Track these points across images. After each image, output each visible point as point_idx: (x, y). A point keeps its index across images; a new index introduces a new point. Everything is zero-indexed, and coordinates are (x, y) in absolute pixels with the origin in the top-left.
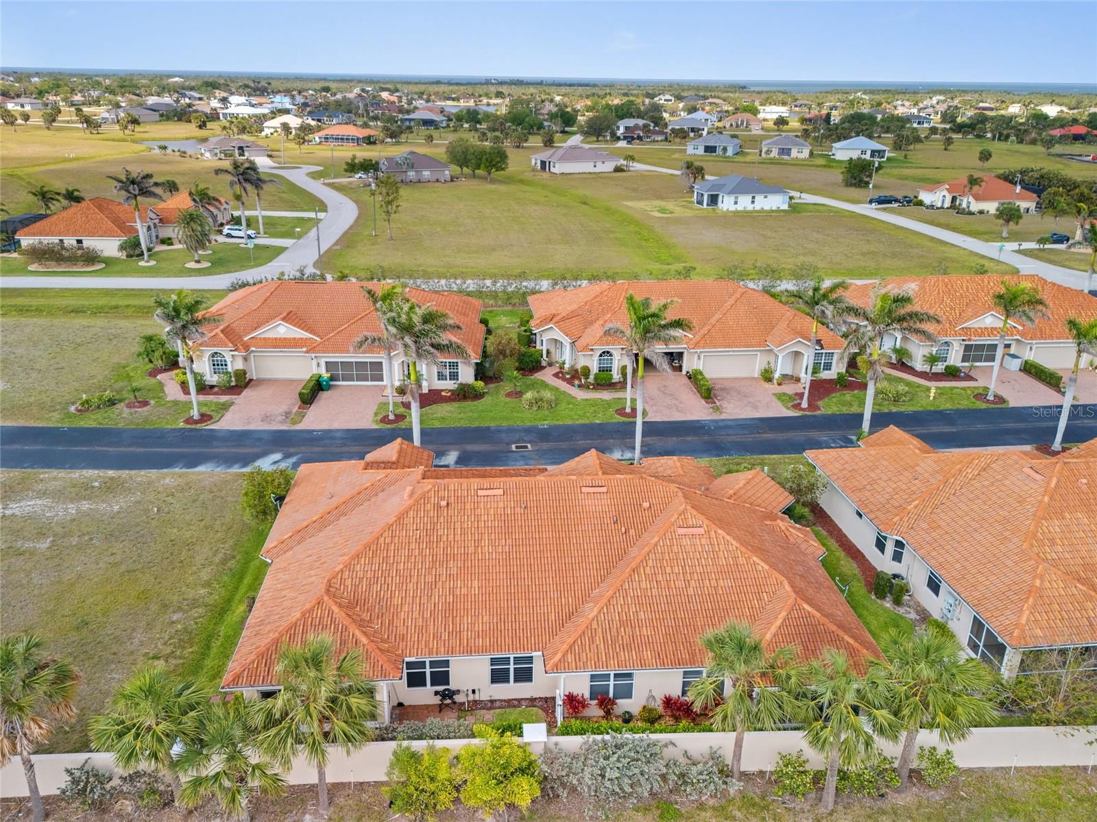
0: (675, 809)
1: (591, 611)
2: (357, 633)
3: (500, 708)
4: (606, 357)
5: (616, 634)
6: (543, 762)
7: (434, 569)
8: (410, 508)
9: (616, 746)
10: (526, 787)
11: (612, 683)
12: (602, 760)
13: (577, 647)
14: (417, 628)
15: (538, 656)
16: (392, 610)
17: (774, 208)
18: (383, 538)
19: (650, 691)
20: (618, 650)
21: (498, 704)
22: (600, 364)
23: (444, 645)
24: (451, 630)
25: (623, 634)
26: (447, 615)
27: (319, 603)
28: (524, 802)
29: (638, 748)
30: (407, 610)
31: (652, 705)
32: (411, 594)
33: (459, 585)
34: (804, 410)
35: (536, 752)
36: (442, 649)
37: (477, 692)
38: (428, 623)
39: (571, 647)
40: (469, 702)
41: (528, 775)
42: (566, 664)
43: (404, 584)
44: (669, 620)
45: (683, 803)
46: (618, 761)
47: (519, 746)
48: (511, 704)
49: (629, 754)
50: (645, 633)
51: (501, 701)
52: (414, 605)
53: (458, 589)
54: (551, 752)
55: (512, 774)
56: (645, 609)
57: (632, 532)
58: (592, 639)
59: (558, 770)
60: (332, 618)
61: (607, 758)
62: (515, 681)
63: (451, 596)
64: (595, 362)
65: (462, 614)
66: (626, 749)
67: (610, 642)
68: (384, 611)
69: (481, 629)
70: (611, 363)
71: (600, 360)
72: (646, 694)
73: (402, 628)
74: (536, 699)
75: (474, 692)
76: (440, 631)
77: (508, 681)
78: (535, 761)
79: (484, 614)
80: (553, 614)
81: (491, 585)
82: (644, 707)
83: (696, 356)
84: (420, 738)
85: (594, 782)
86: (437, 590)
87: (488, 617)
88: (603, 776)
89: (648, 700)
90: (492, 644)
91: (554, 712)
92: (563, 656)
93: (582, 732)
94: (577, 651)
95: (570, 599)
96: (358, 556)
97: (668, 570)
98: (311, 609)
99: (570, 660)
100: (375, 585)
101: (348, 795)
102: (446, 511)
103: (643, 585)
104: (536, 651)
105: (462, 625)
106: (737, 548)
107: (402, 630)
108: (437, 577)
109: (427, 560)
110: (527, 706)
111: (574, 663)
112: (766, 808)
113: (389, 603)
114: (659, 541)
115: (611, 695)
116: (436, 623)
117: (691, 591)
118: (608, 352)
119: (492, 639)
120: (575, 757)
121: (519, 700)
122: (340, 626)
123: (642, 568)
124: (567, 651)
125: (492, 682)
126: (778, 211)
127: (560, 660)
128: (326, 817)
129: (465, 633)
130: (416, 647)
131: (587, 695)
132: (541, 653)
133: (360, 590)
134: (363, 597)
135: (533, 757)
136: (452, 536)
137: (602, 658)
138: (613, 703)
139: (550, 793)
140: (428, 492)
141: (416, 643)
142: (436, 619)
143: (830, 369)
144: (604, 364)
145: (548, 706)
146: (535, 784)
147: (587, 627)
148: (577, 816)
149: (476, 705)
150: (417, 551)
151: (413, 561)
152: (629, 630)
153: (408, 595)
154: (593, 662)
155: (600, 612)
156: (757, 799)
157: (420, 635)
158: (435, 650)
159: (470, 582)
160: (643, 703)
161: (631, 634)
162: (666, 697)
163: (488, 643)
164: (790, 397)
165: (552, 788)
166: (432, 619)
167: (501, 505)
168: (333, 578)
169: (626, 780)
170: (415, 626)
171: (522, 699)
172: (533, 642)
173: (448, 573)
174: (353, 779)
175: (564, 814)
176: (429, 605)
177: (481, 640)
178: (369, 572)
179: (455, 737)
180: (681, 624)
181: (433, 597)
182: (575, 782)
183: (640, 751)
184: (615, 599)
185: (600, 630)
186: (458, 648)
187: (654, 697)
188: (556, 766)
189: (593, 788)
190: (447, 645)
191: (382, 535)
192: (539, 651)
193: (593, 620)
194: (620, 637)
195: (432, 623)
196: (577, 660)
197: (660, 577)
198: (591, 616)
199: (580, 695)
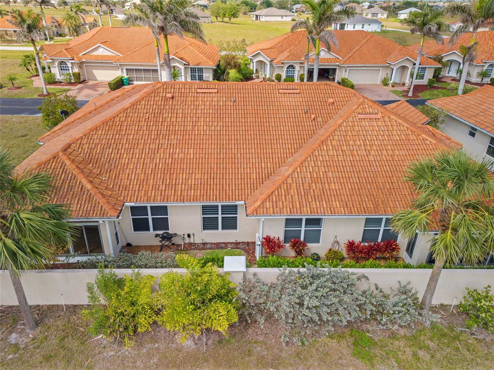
0: (369, 337)
1: (286, 171)
2: (84, 181)
3: (210, 249)
4: (291, 69)
5: (308, 188)
6: (241, 290)
7: (158, 140)
8: (143, 98)
9: (312, 277)
10: (223, 313)
11: (303, 229)
12: (299, 289)
13: (274, 197)
14: (139, 180)
15: (241, 205)
16: (119, 167)
17: (373, 31)
18: (118, 118)
19: (336, 237)
20: (310, 200)
21: (208, 246)
22: (287, 73)
23: (161, 194)
24: (168, 183)
25: (314, 188)
26: (166, 172)
27: (55, 158)
28: (222, 327)
29: (335, 279)
30: (131, 167)
31: (336, 248)
32: (137, 157)
33: (177, 152)
34: (410, 97)
35: (236, 281)
36: (159, 197)
37: (192, 236)
38: (149, 178)
39: (269, 196)
40: (185, 244)
41: (226, 301)
42: (265, 209)
43: (132, 150)
44: (354, 178)
45: (374, 332)
46: (316, 290)
47: (219, 276)
48: (218, 246)
49: (326, 284)
50: (334, 188)
51: (212, 244)
52: (139, 165)
53: (177, 154)
54: (250, 282)
55: (210, 300)
56: (333, 170)
57: (319, 119)
58: (288, 191)
59: (256, 298)
60: (64, 169)
61: (304, 287)
62: (223, 228)
63: (170, 159)
64: (285, 71)
65: (178, 172)
66: (323, 279)
67: (303, 194)
68: (113, 167)
69: (193, 183)
70: (294, 73)
71: (287, 71)
72: (332, 240)
73: (126, 180)
74: (239, 243)
75: (189, 236)
76: (158, 183)
77: (217, 228)
78: (234, 289)
79: (197, 172)
80: (255, 174)
81: (204, 152)
82: (330, 250)
83: (344, 69)
84: (128, 267)
85: (292, 310)
86: (159, 154)
87: (200, 175)
88: (301, 305)
89: (333, 245)
90: (202, 194)
91: (254, 252)
92: (263, 203)
93: (278, 265)
94: (274, 200)
95: (269, 164)
96: (96, 128)
97: (351, 143)
98: (46, 162)
99: (268, 207)
100: (108, 149)
101: (60, 316)
102: (171, 102)
103: (331, 153)
104: (239, 200)
105: (178, 180)
106: (407, 128)
107: (126, 182)
108: (160, 145)
109: (153, 133)
110: (232, 248)
111: (271, 209)
112: (456, 338)
113: (117, 162)
114: (343, 123)
115: (302, 239)
116: (156, 178)
117: (371, 158)
118: (292, 66)
119: (202, 191)
120: (273, 286)
121: (226, 244)
122: (70, 175)
123: (329, 141)
124: (266, 199)
125: (204, 229)
126: (376, 32)
127: (259, 206)
128: (31, 336)
129: (180, 186)
130: (136, 194)
131: (282, 238)
132: (243, 202)
133: (94, 152)
134: (96, 157)
135: (232, 286)
136: (175, 118)
137: (296, 206)
138: (304, 245)
139: (248, 319)
140: (158, 89)
141: (137, 192)
142: (156, 175)
143: (423, 79)
144: (289, 73)
145: (249, 248)
146: (233, 311)
147: (283, 182)
148: (273, 341)
149: (190, 247)
150: (145, 127)
151: (141, 133)
152: (319, 186)
153: (134, 157)
154: (288, 209)
155: (294, 171)
156: (446, 330)
157: (141, 186)
158: (152, 197)
159: (186, 150)
160: (329, 247)
161: (321, 188)
162: (349, 242)
163: (199, 194)
164: (400, 92)
165: (250, 314)
166: (153, 175)
167: (216, 99)
168: (73, 143)
169: (325, 309)
170: (137, 180)
171: (228, 243)
172: (237, 194)
173: (169, 143)
174: (63, 301)
175: (261, 338)
176: (151, 164)
177: (193, 191)
178: (104, 140)
179: (162, 267)
180: (364, 181)
181: (155, 159)
182: (272, 309)
183: (337, 281)
184: (307, 162)
185: (294, 184)
186: (172, 197)
187: (338, 242)
188: (254, 294)
189: (291, 315)
190: (163, 194)
191: (118, 115)
192: (242, 200)
193: (288, 177)
194: (311, 190)
195: (152, 178)
196: (275, 206)
197: (345, 148)
198: (287, 174)
199: (276, 238)
